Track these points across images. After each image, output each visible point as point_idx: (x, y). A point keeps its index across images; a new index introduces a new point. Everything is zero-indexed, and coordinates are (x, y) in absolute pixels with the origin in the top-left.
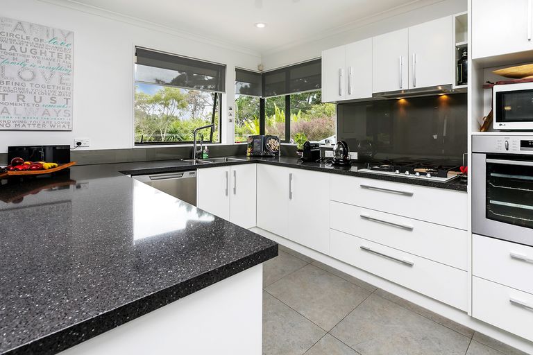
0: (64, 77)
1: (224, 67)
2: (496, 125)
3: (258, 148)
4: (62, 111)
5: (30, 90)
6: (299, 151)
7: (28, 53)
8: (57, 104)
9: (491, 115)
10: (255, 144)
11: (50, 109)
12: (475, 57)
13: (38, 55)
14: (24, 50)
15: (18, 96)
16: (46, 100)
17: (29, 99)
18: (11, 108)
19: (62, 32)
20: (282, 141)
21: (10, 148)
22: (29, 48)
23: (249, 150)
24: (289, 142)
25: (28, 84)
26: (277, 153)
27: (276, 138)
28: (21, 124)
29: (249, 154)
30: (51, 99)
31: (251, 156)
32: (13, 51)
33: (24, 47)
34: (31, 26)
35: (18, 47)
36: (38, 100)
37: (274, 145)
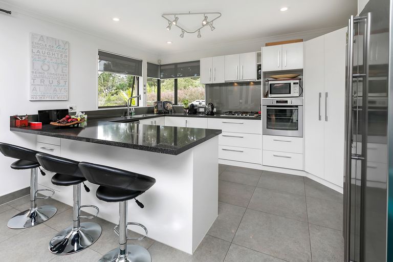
0: (64, 68)
1: (141, 61)
2: (270, 95)
3: (160, 109)
4: (63, 89)
5: (47, 76)
6: (185, 109)
7: (46, 54)
8: (60, 85)
9: (268, 92)
10: (159, 106)
11: (57, 88)
12: (264, 71)
13: (51, 55)
14: (44, 53)
15: (41, 80)
16: (55, 83)
17: (47, 82)
18: (37, 87)
19: (63, 41)
20: (173, 104)
21: (39, 112)
22: (46, 51)
23: (155, 110)
24: (177, 105)
25: (46, 73)
26: (171, 111)
27: (170, 103)
28: (43, 97)
29: (155, 112)
30: (58, 82)
31: (157, 113)
32: (38, 53)
33: (44, 51)
34: (47, 38)
35: (41, 51)
36: (51, 82)
37: (170, 106)
